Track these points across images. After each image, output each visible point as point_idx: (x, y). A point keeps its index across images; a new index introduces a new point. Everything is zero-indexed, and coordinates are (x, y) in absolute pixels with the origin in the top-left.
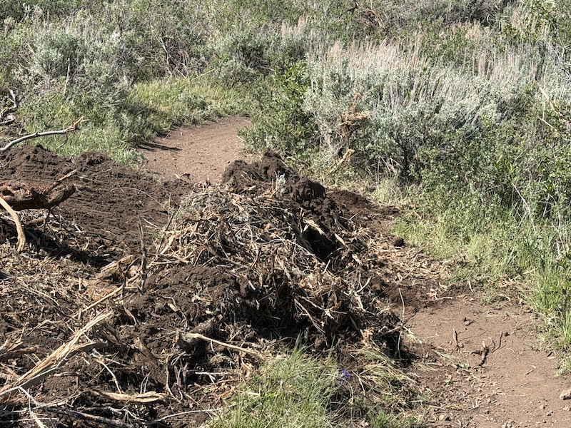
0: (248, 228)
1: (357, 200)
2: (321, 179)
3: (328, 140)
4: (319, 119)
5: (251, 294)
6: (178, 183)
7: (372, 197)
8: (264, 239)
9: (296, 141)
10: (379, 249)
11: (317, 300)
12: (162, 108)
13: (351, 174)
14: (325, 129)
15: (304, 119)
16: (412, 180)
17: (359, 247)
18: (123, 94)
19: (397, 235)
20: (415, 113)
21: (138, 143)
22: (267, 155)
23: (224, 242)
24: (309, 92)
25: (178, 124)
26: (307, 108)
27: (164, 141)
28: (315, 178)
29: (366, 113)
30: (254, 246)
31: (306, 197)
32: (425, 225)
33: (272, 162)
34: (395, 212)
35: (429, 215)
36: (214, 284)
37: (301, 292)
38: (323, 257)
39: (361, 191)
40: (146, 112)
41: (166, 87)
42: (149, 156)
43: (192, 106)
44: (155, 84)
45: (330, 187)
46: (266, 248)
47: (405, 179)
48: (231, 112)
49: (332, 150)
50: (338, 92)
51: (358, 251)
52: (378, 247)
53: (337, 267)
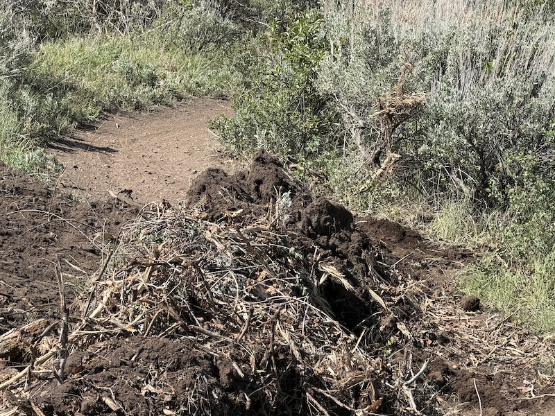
0: (231, 277)
1: (404, 235)
2: (347, 200)
3: (357, 137)
4: (343, 105)
5: (237, 383)
6: (113, 205)
7: (427, 231)
8: (257, 295)
9: (305, 139)
10: (440, 315)
11: (343, 395)
12: (85, 83)
13: (395, 193)
14: (352, 121)
15: (319, 103)
16: (492, 203)
17: (408, 311)
18: (24, 60)
19: (469, 292)
20: (499, 96)
21: (48, 139)
22: (260, 160)
23: (192, 300)
24: (326, 59)
25: (111, 109)
26: (324, 86)
27: (89, 137)
28: (337, 199)
29: (420, 96)
30: (241, 307)
31: (322, 230)
32: (515, 278)
33: (267, 172)
34: (466, 256)
35: (522, 260)
36: (178, 366)
37: (317, 381)
38: (351, 325)
39: (409, 220)
40: (60, 89)
41: (91, 48)
42: (67, 160)
43: (134, 81)
44: (74, 43)
45: (360, 214)
46: (260, 309)
47: (483, 201)
48: (197, 91)
49: (364, 154)
50: (375, 61)
51: (406, 317)
52: (439, 313)
53: (375, 343)
